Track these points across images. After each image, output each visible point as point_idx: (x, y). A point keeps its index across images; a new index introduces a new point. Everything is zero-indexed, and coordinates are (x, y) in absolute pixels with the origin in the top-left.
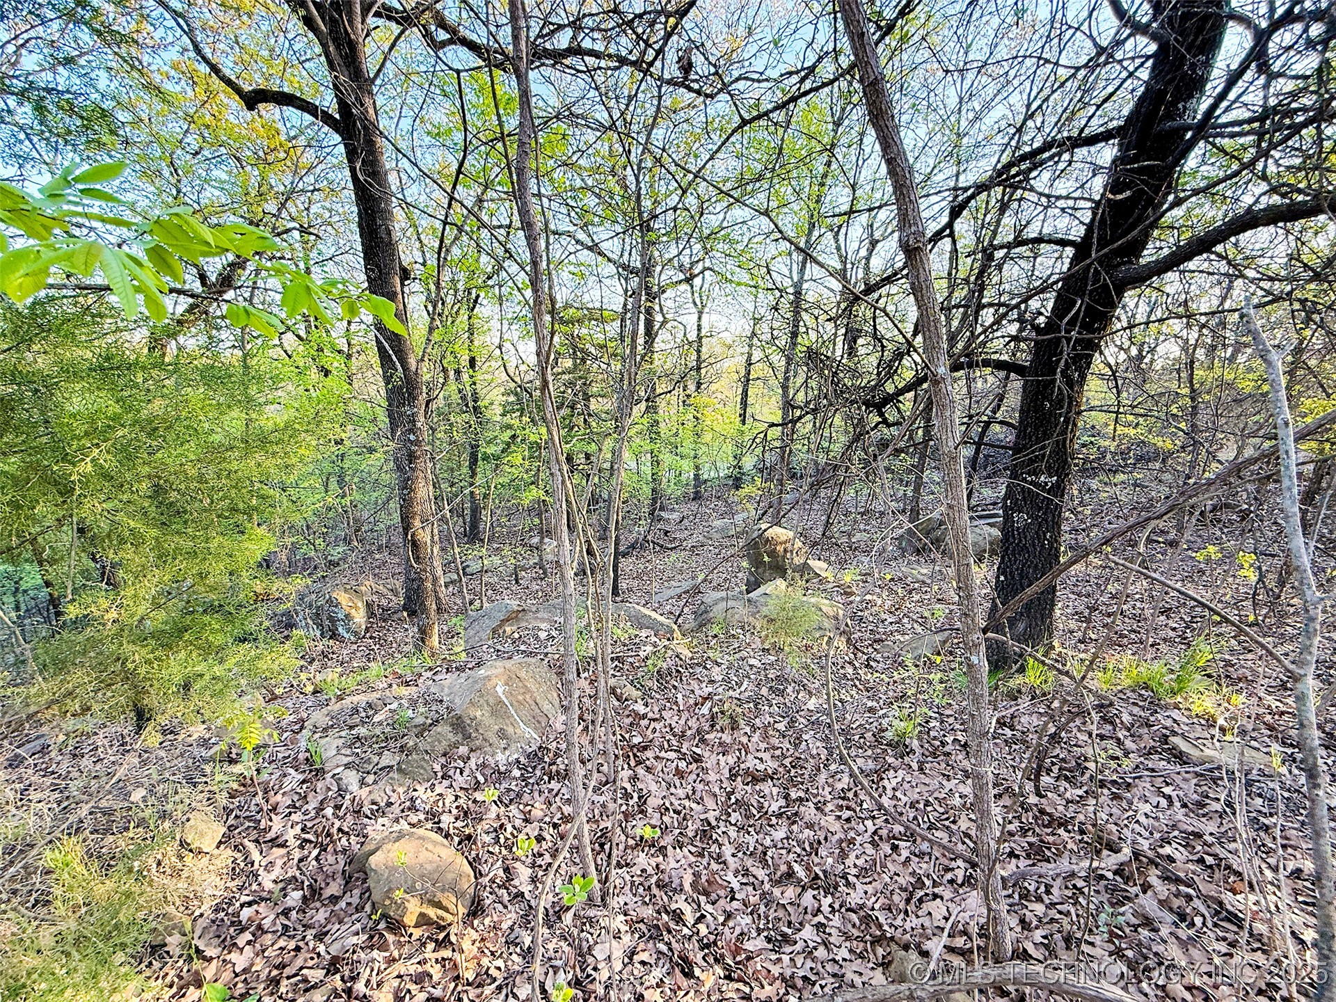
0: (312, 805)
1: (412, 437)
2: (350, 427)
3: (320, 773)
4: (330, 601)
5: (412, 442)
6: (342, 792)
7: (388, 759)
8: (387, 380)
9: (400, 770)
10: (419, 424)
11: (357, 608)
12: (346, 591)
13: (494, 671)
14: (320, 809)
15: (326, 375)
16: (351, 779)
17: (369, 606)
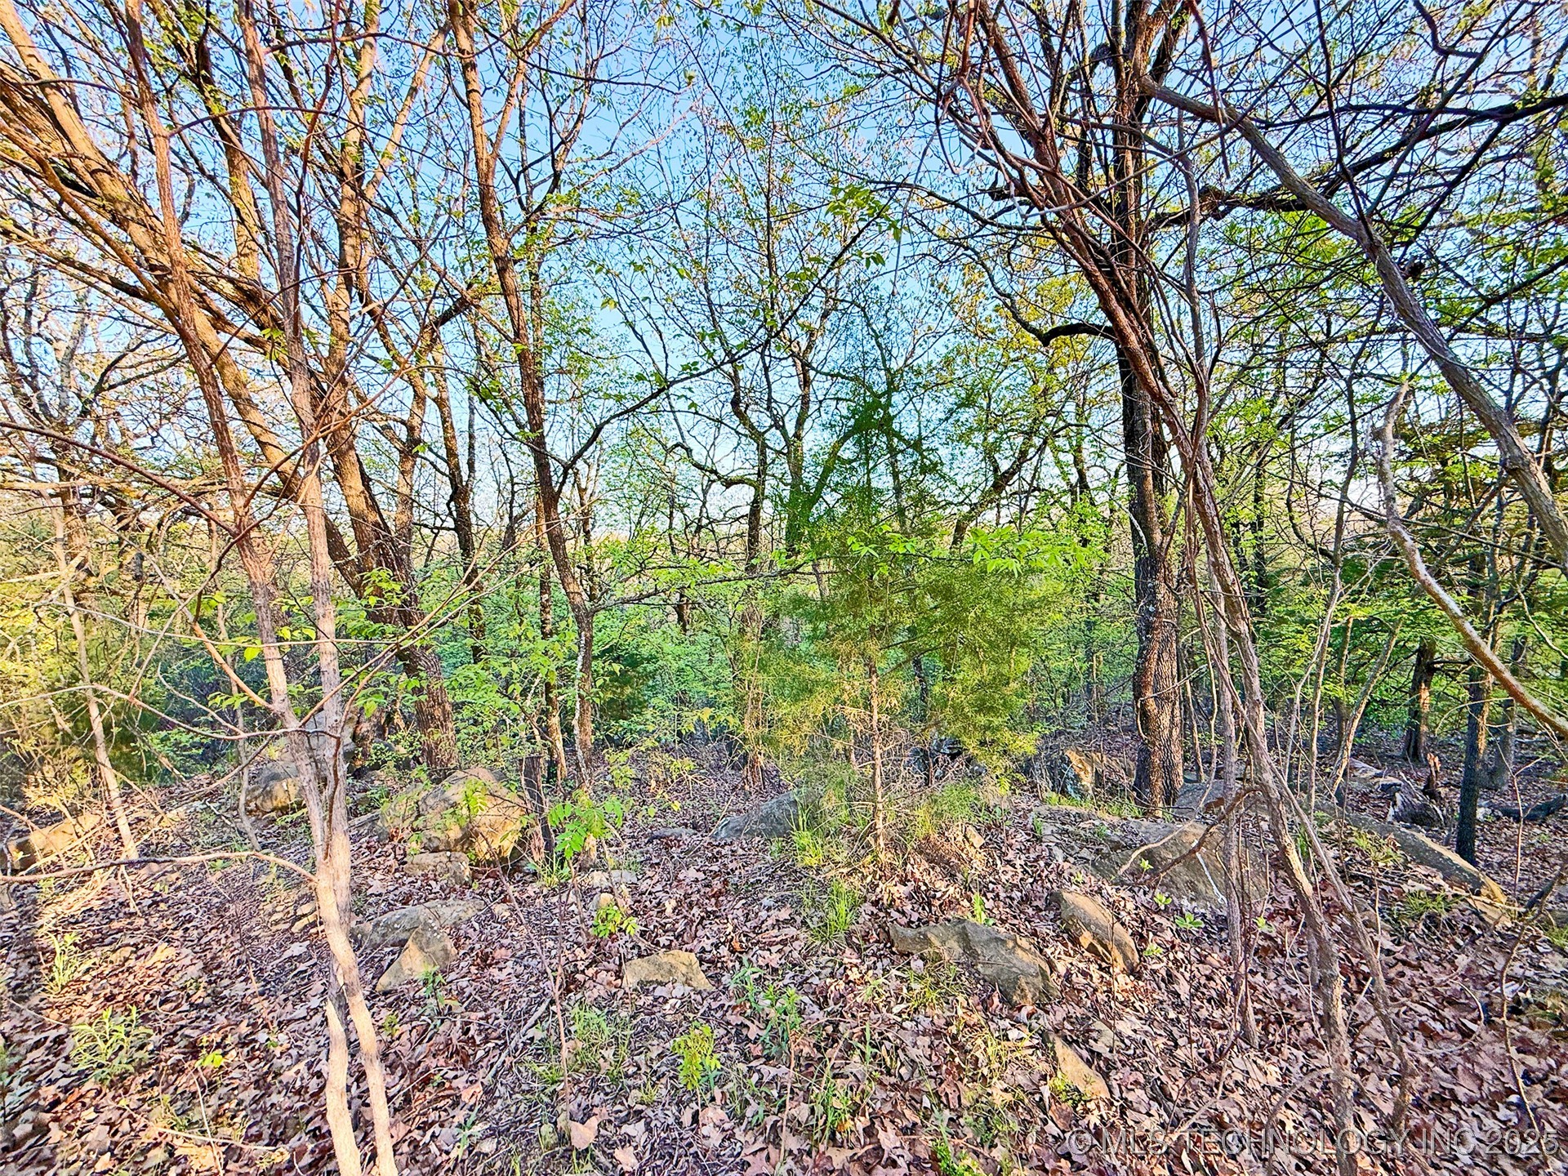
0: (1033, 856)
1: (1151, 608)
2: (1102, 597)
3: (1039, 840)
4: (1063, 759)
5: (1150, 613)
6: (1051, 856)
7: (1085, 853)
8: (1137, 553)
9: (1093, 865)
10: (1159, 597)
11: (1086, 772)
12: (1078, 752)
13: (1193, 830)
14: (1036, 860)
15: (1084, 545)
16: (1059, 854)
17: (1098, 776)
